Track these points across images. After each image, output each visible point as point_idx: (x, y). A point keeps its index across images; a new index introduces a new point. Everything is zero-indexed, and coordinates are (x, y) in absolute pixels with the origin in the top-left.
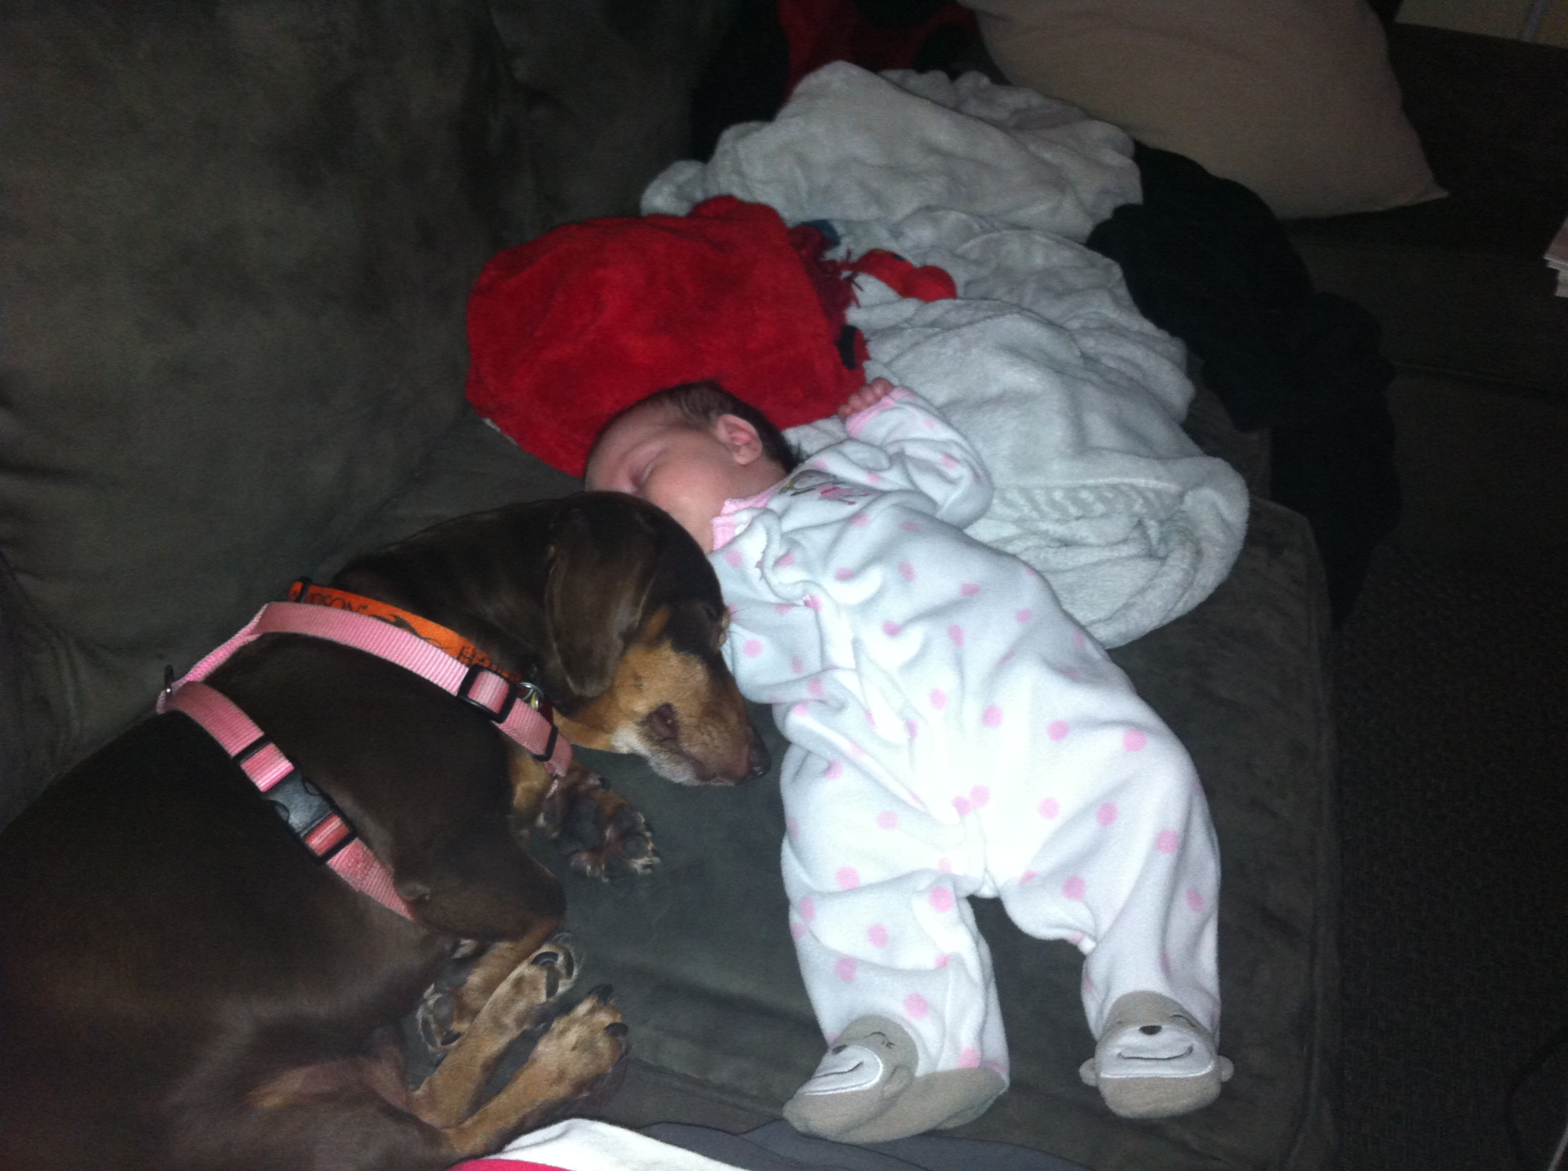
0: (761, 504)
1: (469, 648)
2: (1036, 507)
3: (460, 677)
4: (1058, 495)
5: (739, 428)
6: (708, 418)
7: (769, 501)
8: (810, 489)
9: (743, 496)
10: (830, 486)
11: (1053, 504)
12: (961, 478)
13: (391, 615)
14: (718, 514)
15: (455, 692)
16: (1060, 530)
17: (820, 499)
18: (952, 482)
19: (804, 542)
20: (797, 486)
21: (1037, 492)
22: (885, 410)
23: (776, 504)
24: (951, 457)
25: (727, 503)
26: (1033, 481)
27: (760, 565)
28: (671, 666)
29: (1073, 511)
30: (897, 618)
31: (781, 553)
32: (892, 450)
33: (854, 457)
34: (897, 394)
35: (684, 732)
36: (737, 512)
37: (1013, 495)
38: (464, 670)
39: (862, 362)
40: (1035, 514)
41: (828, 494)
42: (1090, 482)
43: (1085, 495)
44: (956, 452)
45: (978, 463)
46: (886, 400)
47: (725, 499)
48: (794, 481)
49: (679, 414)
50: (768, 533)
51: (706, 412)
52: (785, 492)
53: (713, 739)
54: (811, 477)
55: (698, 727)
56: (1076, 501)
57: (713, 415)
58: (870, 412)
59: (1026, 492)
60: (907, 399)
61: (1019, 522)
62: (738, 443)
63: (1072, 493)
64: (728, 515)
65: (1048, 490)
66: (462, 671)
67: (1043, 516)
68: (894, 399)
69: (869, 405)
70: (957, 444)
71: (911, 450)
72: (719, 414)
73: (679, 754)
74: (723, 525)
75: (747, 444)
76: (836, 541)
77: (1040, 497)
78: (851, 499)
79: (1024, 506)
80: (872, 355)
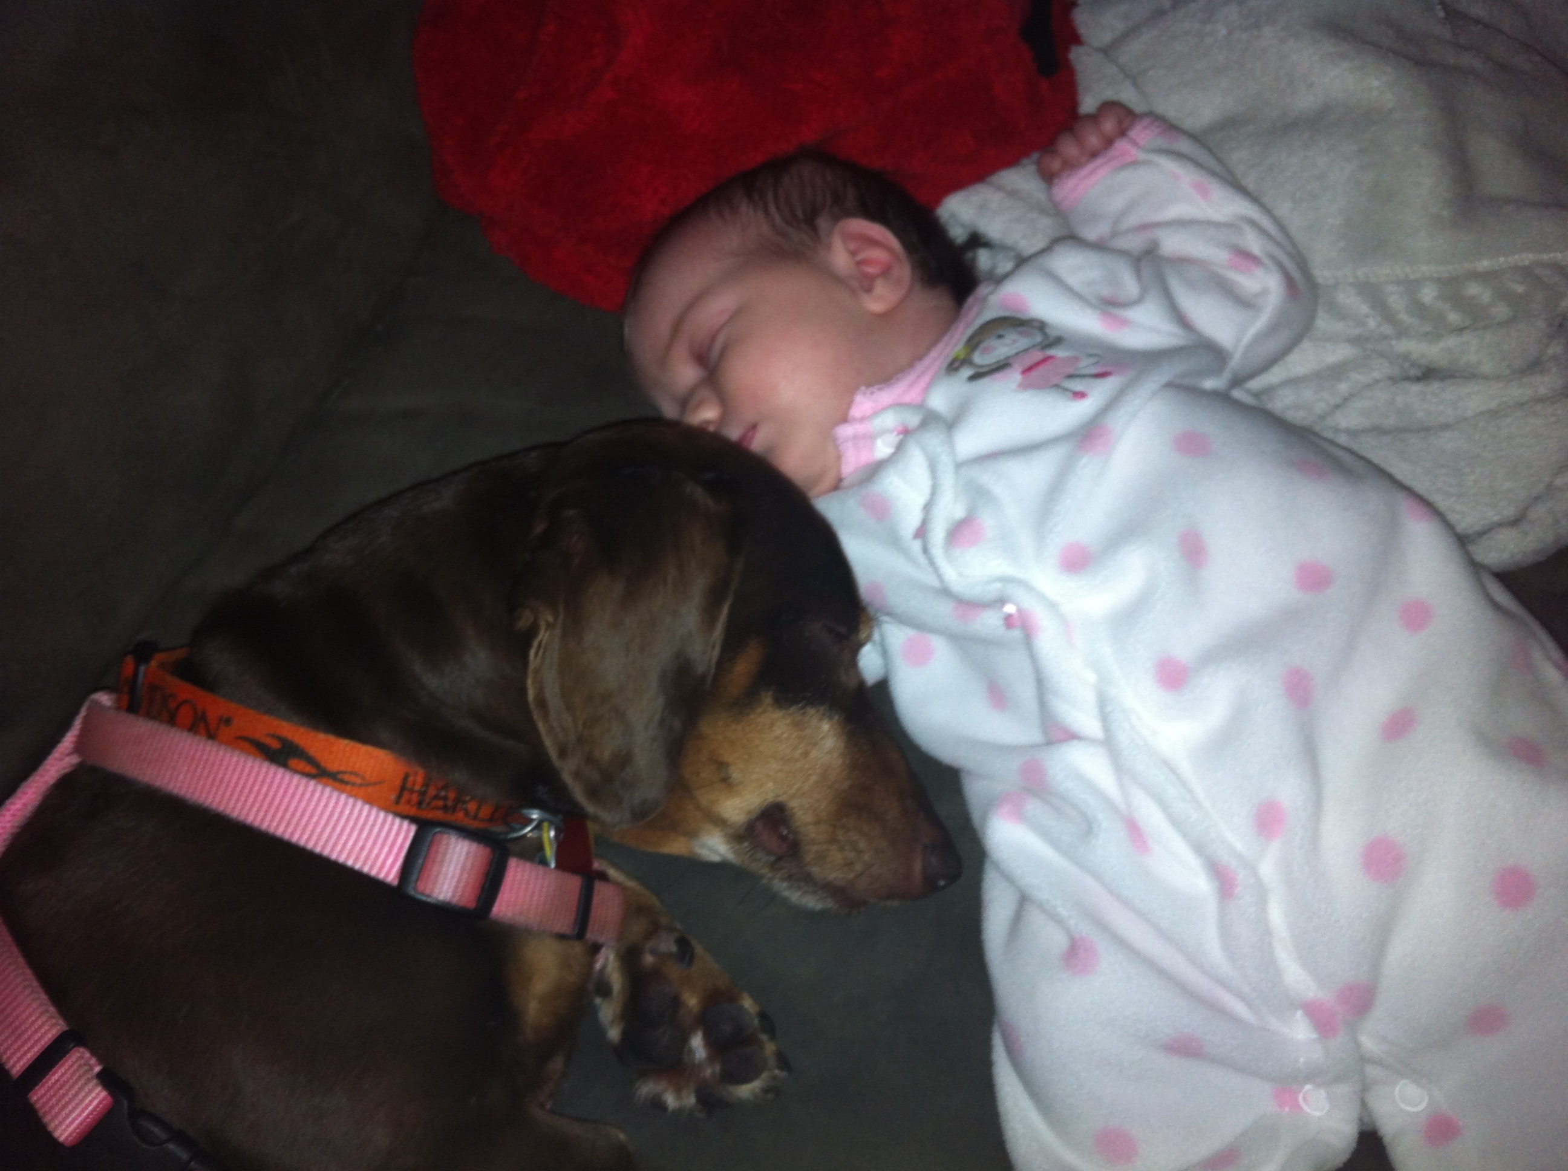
0: (913, 396)
1: (416, 774)
2: (1388, 316)
3: (401, 847)
4: (1428, 294)
5: (873, 243)
6: (814, 229)
7: (927, 389)
8: (1001, 366)
9: (883, 378)
10: (1038, 355)
11: (1420, 310)
12: (1265, 292)
13: (273, 736)
14: (845, 419)
15: (394, 879)
16: (1432, 352)
17: (1024, 387)
18: (1245, 303)
19: (998, 489)
20: (978, 358)
21: (1391, 288)
22: (1124, 166)
23: (940, 399)
24: (1244, 255)
25: (859, 398)
26: (1383, 271)
27: (922, 533)
28: (777, 738)
29: (1454, 317)
30: (1184, 651)
31: (959, 513)
32: (1135, 243)
33: (1072, 280)
34: (1142, 134)
35: (810, 852)
36: (876, 413)
37: (1348, 299)
38: (408, 831)
39: (1066, 50)
40: (1387, 329)
41: (1034, 374)
42: (1485, 264)
43: (1473, 289)
44: (1254, 243)
45: (1289, 255)
46: (1121, 145)
47: (853, 391)
48: (973, 343)
49: (765, 229)
50: (933, 468)
51: (810, 221)
52: (956, 370)
53: (860, 852)
54: (1000, 337)
55: (833, 840)
56: (1459, 302)
57: (822, 223)
58: (1093, 172)
59: (1371, 292)
60: (1161, 142)
61: (1356, 341)
62: (871, 270)
63: (1451, 286)
64: (863, 419)
65: (1411, 286)
66: (403, 833)
67: (1402, 332)
68: (1135, 144)
69: (1094, 155)
70: (1253, 223)
71: (1173, 244)
72: (836, 219)
73: (805, 879)
74: (855, 438)
75: (886, 272)
76: (1056, 489)
77: (1396, 300)
78: (1077, 386)
79: (1367, 316)
80: (1082, 30)
